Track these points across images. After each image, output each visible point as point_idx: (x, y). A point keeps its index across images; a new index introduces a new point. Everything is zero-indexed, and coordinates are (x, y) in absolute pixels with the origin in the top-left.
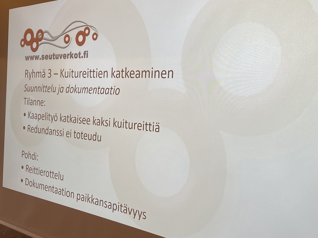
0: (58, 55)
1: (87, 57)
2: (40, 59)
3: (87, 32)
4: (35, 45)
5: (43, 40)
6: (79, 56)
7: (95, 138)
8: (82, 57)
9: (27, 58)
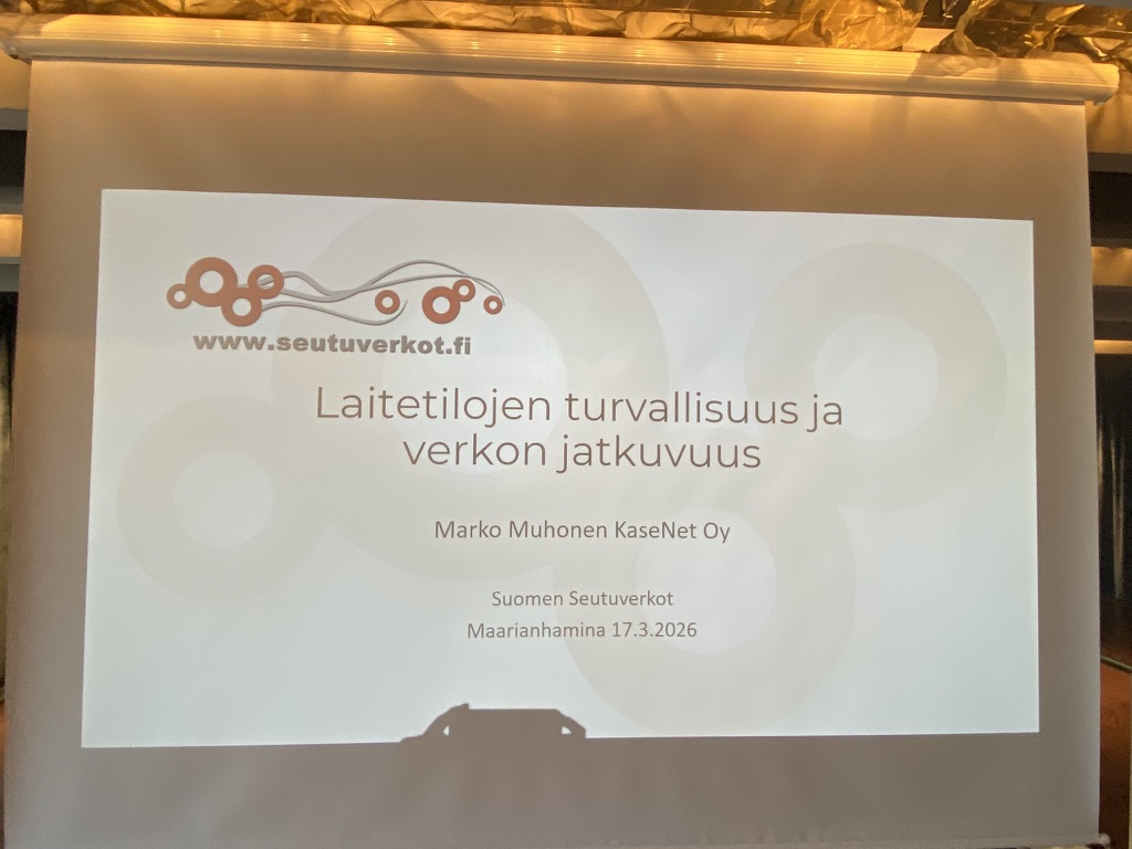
0: (352, 340)
1: (468, 352)
2: (271, 348)
3: (464, 291)
4: (242, 307)
5: (281, 295)
6: (439, 348)
8: (449, 353)
9: (204, 343)
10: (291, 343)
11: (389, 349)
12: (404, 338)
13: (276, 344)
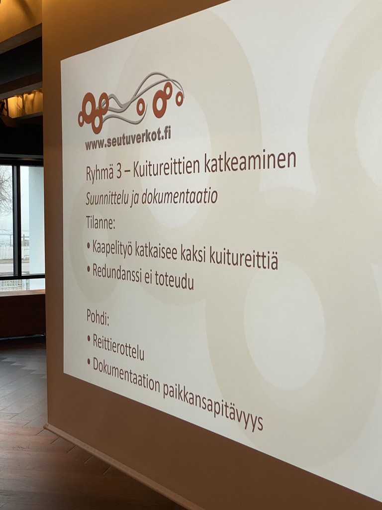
0: (129, 136)
1: (169, 138)
2: (105, 146)
3: (168, 92)
4: (97, 121)
5: (108, 112)
6: (159, 136)
7: (185, 283)
8: (163, 139)
9: (88, 146)
10: (111, 141)
11: (141, 140)
12: (147, 131)
13: (107, 144)
